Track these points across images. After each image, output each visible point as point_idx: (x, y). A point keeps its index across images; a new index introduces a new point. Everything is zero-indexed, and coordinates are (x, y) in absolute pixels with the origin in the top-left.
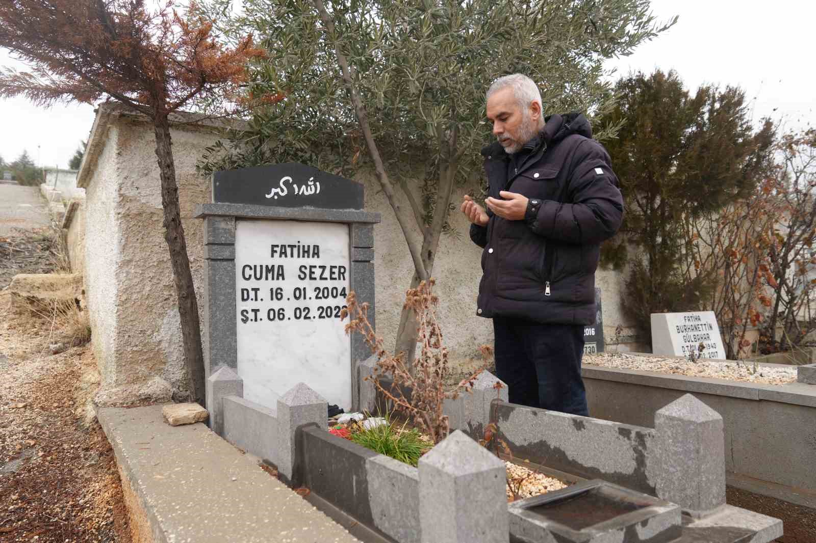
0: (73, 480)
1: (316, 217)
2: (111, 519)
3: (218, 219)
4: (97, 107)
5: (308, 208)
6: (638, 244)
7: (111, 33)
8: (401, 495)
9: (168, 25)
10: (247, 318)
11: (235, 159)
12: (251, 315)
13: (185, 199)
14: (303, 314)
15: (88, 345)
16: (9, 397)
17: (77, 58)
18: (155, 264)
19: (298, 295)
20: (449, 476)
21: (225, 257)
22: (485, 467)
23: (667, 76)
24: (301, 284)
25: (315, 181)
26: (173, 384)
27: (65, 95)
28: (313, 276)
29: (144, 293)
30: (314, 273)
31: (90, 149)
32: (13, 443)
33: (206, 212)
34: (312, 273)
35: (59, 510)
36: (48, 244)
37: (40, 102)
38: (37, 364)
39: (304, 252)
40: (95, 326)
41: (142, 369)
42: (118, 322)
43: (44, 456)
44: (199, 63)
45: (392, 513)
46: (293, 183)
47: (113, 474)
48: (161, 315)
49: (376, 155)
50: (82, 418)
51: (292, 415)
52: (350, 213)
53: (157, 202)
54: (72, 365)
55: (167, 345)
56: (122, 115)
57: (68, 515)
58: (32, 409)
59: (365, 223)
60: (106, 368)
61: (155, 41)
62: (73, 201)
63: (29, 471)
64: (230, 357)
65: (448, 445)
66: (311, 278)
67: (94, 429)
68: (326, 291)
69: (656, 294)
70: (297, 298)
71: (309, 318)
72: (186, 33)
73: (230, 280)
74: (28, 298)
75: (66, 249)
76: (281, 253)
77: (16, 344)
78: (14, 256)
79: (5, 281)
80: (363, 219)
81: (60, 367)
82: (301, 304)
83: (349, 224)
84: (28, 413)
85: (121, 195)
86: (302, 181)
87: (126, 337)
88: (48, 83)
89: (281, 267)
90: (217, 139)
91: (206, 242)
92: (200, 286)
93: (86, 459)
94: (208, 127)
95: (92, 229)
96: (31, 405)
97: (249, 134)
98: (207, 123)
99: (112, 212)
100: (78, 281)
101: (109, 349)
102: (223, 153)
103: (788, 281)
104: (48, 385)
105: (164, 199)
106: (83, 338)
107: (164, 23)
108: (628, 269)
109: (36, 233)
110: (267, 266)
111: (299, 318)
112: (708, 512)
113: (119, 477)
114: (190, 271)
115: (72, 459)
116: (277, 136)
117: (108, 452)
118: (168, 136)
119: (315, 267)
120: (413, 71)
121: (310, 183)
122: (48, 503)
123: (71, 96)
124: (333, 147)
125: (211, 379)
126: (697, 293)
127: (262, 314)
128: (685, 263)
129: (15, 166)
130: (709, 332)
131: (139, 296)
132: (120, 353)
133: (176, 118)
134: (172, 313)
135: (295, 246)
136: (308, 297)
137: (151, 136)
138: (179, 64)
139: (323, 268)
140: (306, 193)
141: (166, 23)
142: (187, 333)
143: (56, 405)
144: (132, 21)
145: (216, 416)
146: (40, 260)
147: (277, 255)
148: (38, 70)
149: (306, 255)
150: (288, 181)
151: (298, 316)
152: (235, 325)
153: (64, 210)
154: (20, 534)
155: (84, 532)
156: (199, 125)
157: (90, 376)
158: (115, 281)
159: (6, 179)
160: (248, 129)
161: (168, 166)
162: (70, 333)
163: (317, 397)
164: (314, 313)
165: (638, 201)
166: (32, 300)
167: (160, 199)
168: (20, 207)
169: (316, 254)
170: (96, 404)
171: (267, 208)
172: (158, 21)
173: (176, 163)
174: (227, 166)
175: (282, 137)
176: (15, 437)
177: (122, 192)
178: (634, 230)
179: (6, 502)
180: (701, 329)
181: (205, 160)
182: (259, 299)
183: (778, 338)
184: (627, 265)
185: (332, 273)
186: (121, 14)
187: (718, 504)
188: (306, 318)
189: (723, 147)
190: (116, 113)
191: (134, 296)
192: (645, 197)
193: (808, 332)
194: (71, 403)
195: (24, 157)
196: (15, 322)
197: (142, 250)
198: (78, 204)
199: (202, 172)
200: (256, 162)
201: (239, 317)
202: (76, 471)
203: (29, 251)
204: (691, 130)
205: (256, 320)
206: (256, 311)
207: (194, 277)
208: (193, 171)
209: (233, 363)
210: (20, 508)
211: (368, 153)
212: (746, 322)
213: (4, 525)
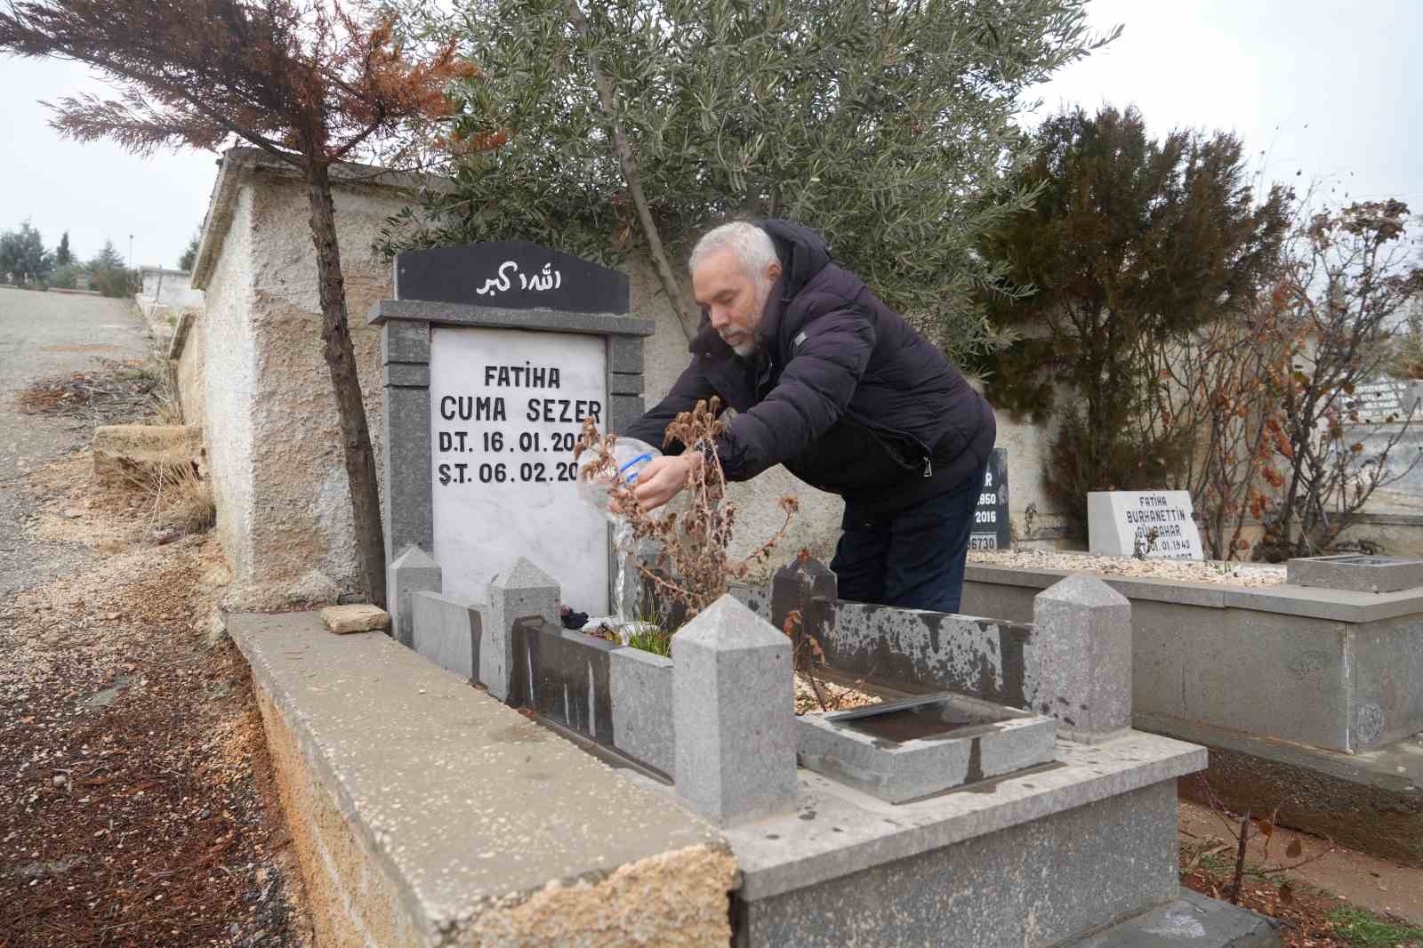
0: (192, 718)
1: (555, 324)
2: (249, 771)
3: (404, 325)
4: (221, 156)
5: (541, 310)
6: (1073, 384)
7: (240, 36)
8: (653, 696)
9: (326, 24)
10: (449, 478)
11: (433, 237)
12: (454, 473)
13: (356, 298)
14: (535, 473)
15: (211, 532)
16: (95, 603)
17: (189, 75)
18: (311, 398)
19: (526, 444)
20: (710, 651)
21: (413, 383)
22: (761, 642)
23: (1122, 116)
24: (531, 428)
25: (553, 269)
26: (339, 582)
27: (172, 137)
28: (550, 415)
29: (294, 442)
30: (551, 410)
31: (211, 225)
32: (103, 667)
33: (386, 314)
34: (547, 410)
35: (172, 757)
36: (148, 384)
37: (135, 147)
38: (135, 558)
39: (536, 378)
40: (222, 500)
41: (293, 559)
42: (255, 486)
43: (149, 686)
44: (374, 85)
45: (641, 723)
46: (519, 272)
47: (250, 710)
48: (320, 477)
49: (652, 233)
50: (203, 634)
51: (507, 603)
52: (607, 320)
53: (312, 303)
54: (187, 560)
55: (329, 523)
56: (259, 169)
57: (187, 764)
58: (130, 621)
59: (631, 336)
60: (238, 560)
61: (307, 51)
62: (185, 312)
63: (128, 705)
64: (422, 533)
65: (712, 613)
66: (547, 419)
67: (222, 649)
68: (569, 439)
69: (1098, 462)
70: (525, 449)
71: (544, 480)
72: (356, 38)
73: (422, 418)
74: (120, 460)
75: (176, 390)
76: (501, 379)
77: (103, 529)
78: (96, 401)
79: (84, 438)
80: (626, 330)
81: (170, 563)
82: (532, 457)
83: (603, 337)
84: (124, 626)
85: (258, 292)
86: (533, 269)
87: (268, 509)
88: (147, 117)
89: (500, 401)
90: (403, 205)
91: (385, 360)
92: (379, 432)
93: (211, 690)
94: (390, 187)
95: (215, 350)
96: (128, 616)
97: (452, 197)
98: (388, 180)
99: (246, 319)
100: (196, 435)
101: (242, 528)
102: (413, 227)
103: (1311, 448)
104: (153, 587)
105: (323, 296)
106: (205, 521)
107: (320, 21)
108: (1055, 422)
109: (130, 367)
110: (479, 399)
111: (528, 479)
112: (1102, 736)
113: (260, 714)
114: (363, 411)
115: (190, 690)
116: (497, 201)
117: (243, 679)
118: (328, 199)
119: (553, 401)
120: (708, 97)
121: (545, 272)
122: (156, 749)
123: (182, 137)
124: (586, 220)
125: (394, 566)
126: (1162, 461)
127: (472, 472)
128: (1147, 415)
129: (93, 268)
130: (1180, 523)
131: (287, 447)
132: (258, 533)
133: (341, 172)
134: (337, 474)
135: (522, 369)
136: (541, 446)
137: (304, 201)
138: (344, 86)
139: (566, 403)
140: (539, 288)
141: (323, 22)
142: (357, 501)
143: (164, 616)
144: (272, 18)
145: (401, 621)
146: (137, 408)
147: (494, 382)
148: (132, 97)
149: (539, 382)
150: (512, 268)
151: (526, 475)
152: (430, 486)
153: (171, 332)
154: (118, 788)
155: (210, 788)
156: (377, 185)
157: (216, 575)
158: (250, 424)
159: (81, 288)
160: (452, 189)
161: (329, 245)
162: (185, 514)
163: (544, 580)
164: (551, 472)
165: (1072, 315)
166: (126, 464)
167: (317, 299)
168: (102, 330)
169: (555, 381)
170: (224, 610)
171: (479, 309)
172: (311, 17)
173: (341, 243)
174: (420, 247)
175: (504, 202)
176: (105, 659)
177: (259, 288)
178: (1064, 361)
179: (97, 745)
180: (1166, 517)
181: (386, 239)
182: (467, 448)
183: (1294, 539)
184: (1054, 417)
185: (579, 411)
186: (255, 8)
187: (1117, 727)
188: (538, 479)
189: (1205, 227)
190: (250, 165)
191: (280, 448)
192: (1083, 308)
193: (1341, 529)
194: (187, 613)
195: (108, 252)
196: (101, 497)
197: (292, 376)
198: (193, 318)
199: (381, 257)
200: (464, 241)
201: (437, 475)
202: (196, 706)
203: (118, 395)
204: (1157, 202)
205: (462, 480)
206: (462, 467)
207: (369, 420)
208: (367, 255)
209: (427, 544)
210: (116, 754)
211: (639, 231)
212: (1244, 511)
213: (96, 775)
